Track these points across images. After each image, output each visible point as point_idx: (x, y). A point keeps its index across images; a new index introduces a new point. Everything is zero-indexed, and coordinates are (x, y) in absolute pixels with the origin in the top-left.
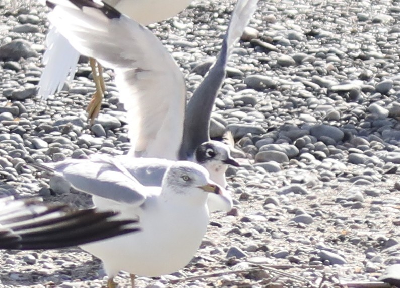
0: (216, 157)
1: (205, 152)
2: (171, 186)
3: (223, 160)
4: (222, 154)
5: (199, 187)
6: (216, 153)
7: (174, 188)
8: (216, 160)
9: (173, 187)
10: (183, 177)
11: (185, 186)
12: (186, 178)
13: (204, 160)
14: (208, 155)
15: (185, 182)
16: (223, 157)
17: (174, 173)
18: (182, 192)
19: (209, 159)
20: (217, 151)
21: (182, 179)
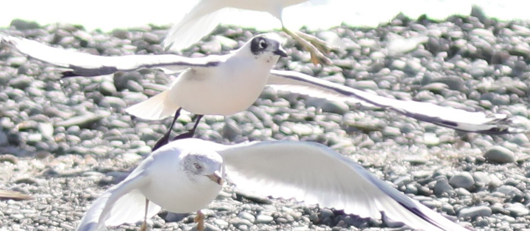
0: (268, 49)
1: (259, 43)
2: (185, 171)
3: (274, 51)
4: (273, 45)
5: (207, 176)
6: (268, 43)
7: (188, 174)
8: (267, 51)
9: (187, 172)
10: (195, 164)
11: (196, 173)
12: (197, 166)
13: (257, 51)
14: (260, 46)
15: (197, 169)
16: (274, 47)
17: (189, 159)
18: (194, 180)
19: (261, 50)
20: (268, 42)
21: (194, 167)
